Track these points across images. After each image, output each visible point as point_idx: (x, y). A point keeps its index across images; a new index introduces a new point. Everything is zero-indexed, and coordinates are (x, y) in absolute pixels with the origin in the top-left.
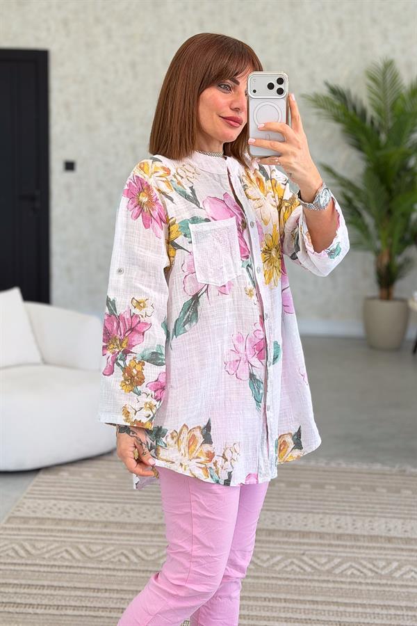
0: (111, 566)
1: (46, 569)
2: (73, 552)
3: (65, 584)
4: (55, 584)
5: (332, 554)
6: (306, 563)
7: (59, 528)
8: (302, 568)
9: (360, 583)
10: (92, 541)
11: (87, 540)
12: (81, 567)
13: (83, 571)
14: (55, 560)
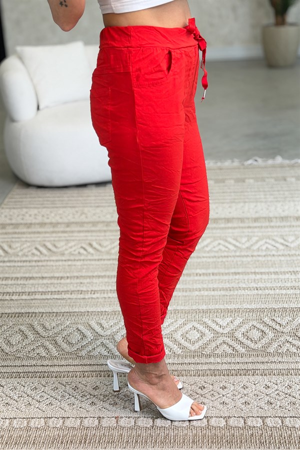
0: (72, 258)
1: (19, 264)
2: (42, 249)
3: (35, 275)
4: (27, 275)
5: (250, 234)
6: (230, 243)
7: (30, 230)
8: (227, 248)
9: (273, 255)
10: (57, 239)
11: (52, 239)
12: (47, 261)
13: (49, 263)
14: (27, 256)
